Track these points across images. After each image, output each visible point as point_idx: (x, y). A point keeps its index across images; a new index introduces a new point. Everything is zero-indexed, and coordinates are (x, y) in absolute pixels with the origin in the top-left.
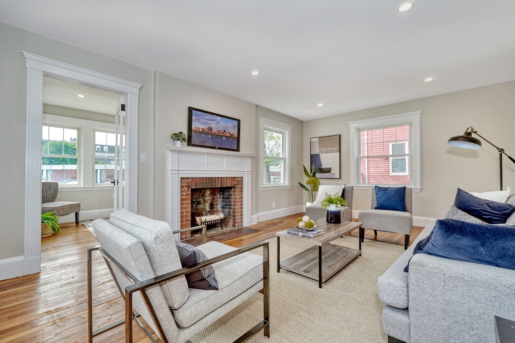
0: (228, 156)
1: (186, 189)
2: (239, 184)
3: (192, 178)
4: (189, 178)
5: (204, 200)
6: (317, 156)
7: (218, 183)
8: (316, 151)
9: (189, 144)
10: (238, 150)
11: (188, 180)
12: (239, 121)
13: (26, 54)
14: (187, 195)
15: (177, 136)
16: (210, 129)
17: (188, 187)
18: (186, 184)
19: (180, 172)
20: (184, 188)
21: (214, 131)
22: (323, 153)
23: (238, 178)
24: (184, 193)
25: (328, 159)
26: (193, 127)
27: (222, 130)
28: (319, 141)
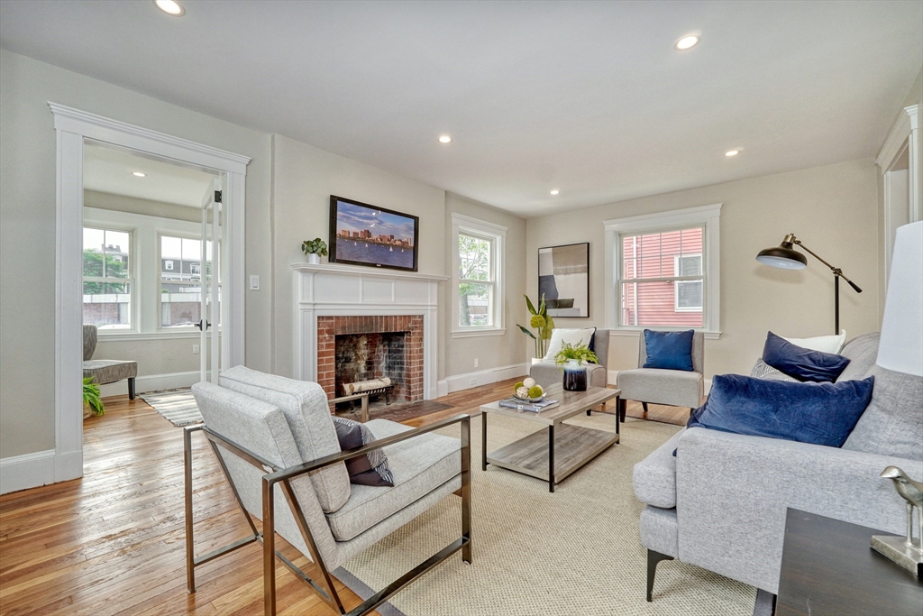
0: (398, 279)
1: (327, 335)
2: (416, 327)
3: (337, 318)
4: (331, 318)
5: (356, 355)
6: (551, 278)
7: (381, 326)
8: (548, 270)
9: (332, 259)
10: (414, 269)
11: (330, 321)
12: (416, 219)
13: (55, 107)
14: (328, 346)
15: (311, 247)
16: (368, 233)
17: (329, 332)
18: (327, 328)
19: (317, 307)
20: (323, 334)
21: (374, 236)
22: (561, 274)
23: (415, 316)
24: (324, 343)
25: (569, 285)
26: (339, 231)
27: (388, 235)
28: (554, 254)
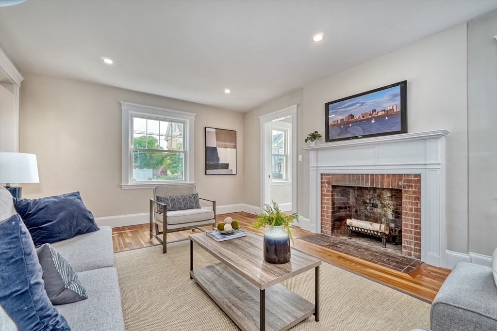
1: (327, 185)
3: (333, 175)
4: (329, 175)
9: (328, 139)
11: (329, 177)
14: (328, 191)
15: (314, 136)
16: (352, 116)
17: (328, 183)
18: (327, 181)
19: (319, 169)
20: (324, 184)
21: (356, 117)
24: (325, 189)
26: (331, 122)
27: (369, 111)
